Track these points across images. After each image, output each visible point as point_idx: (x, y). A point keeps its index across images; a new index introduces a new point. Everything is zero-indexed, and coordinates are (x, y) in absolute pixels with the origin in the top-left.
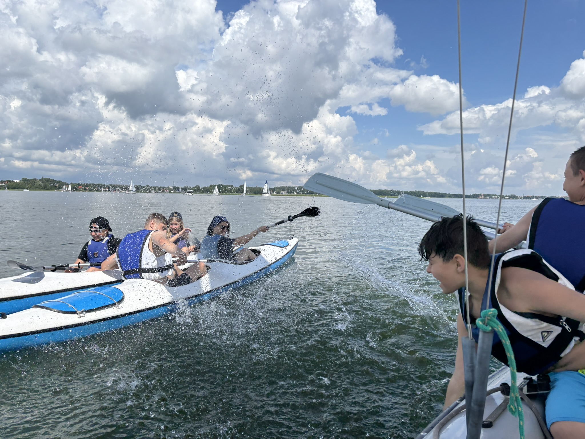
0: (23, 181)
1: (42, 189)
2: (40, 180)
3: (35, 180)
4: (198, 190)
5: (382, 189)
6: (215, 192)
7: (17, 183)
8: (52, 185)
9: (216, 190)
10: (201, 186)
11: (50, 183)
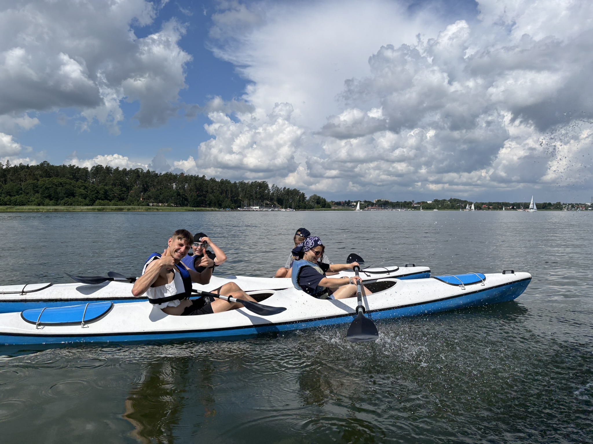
0: (434, 202)
1: (450, 208)
2: (449, 201)
7: (429, 204)
11: (457, 202)
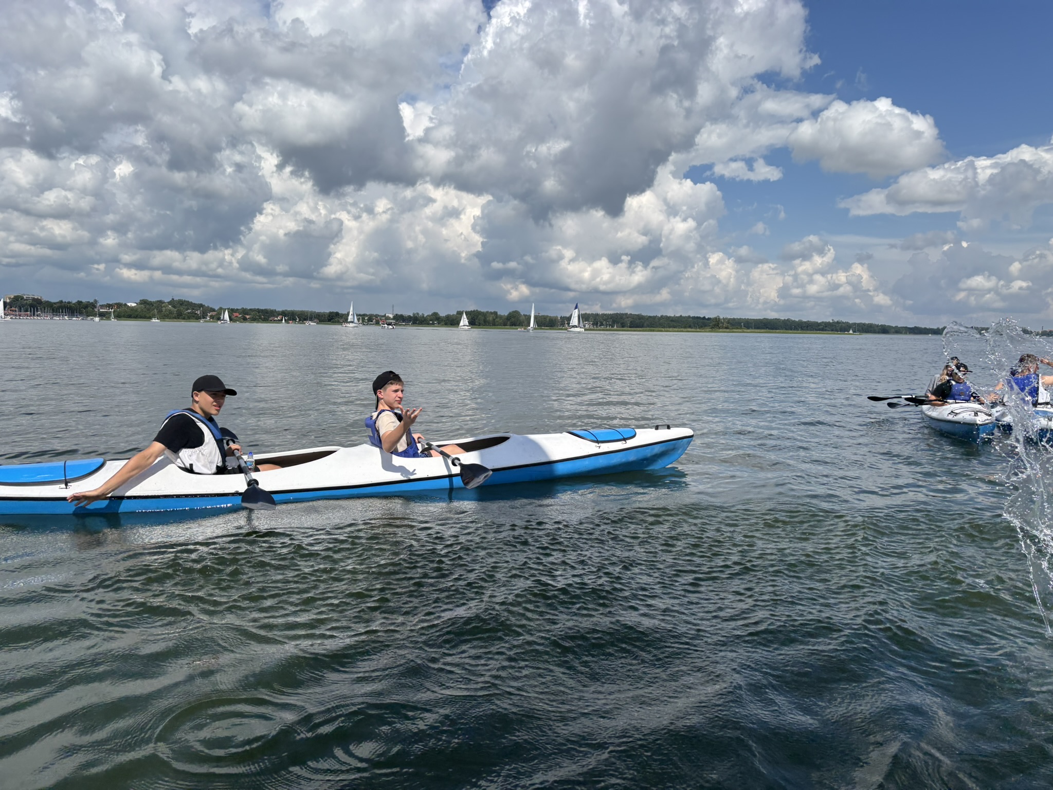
0: (141, 304)
1: (175, 318)
2: (170, 303)
3: (161, 302)
4: (435, 320)
5: (770, 318)
6: (461, 324)
7: (132, 308)
8: (189, 311)
9: (464, 321)
10: (443, 314)
11: (186, 307)
